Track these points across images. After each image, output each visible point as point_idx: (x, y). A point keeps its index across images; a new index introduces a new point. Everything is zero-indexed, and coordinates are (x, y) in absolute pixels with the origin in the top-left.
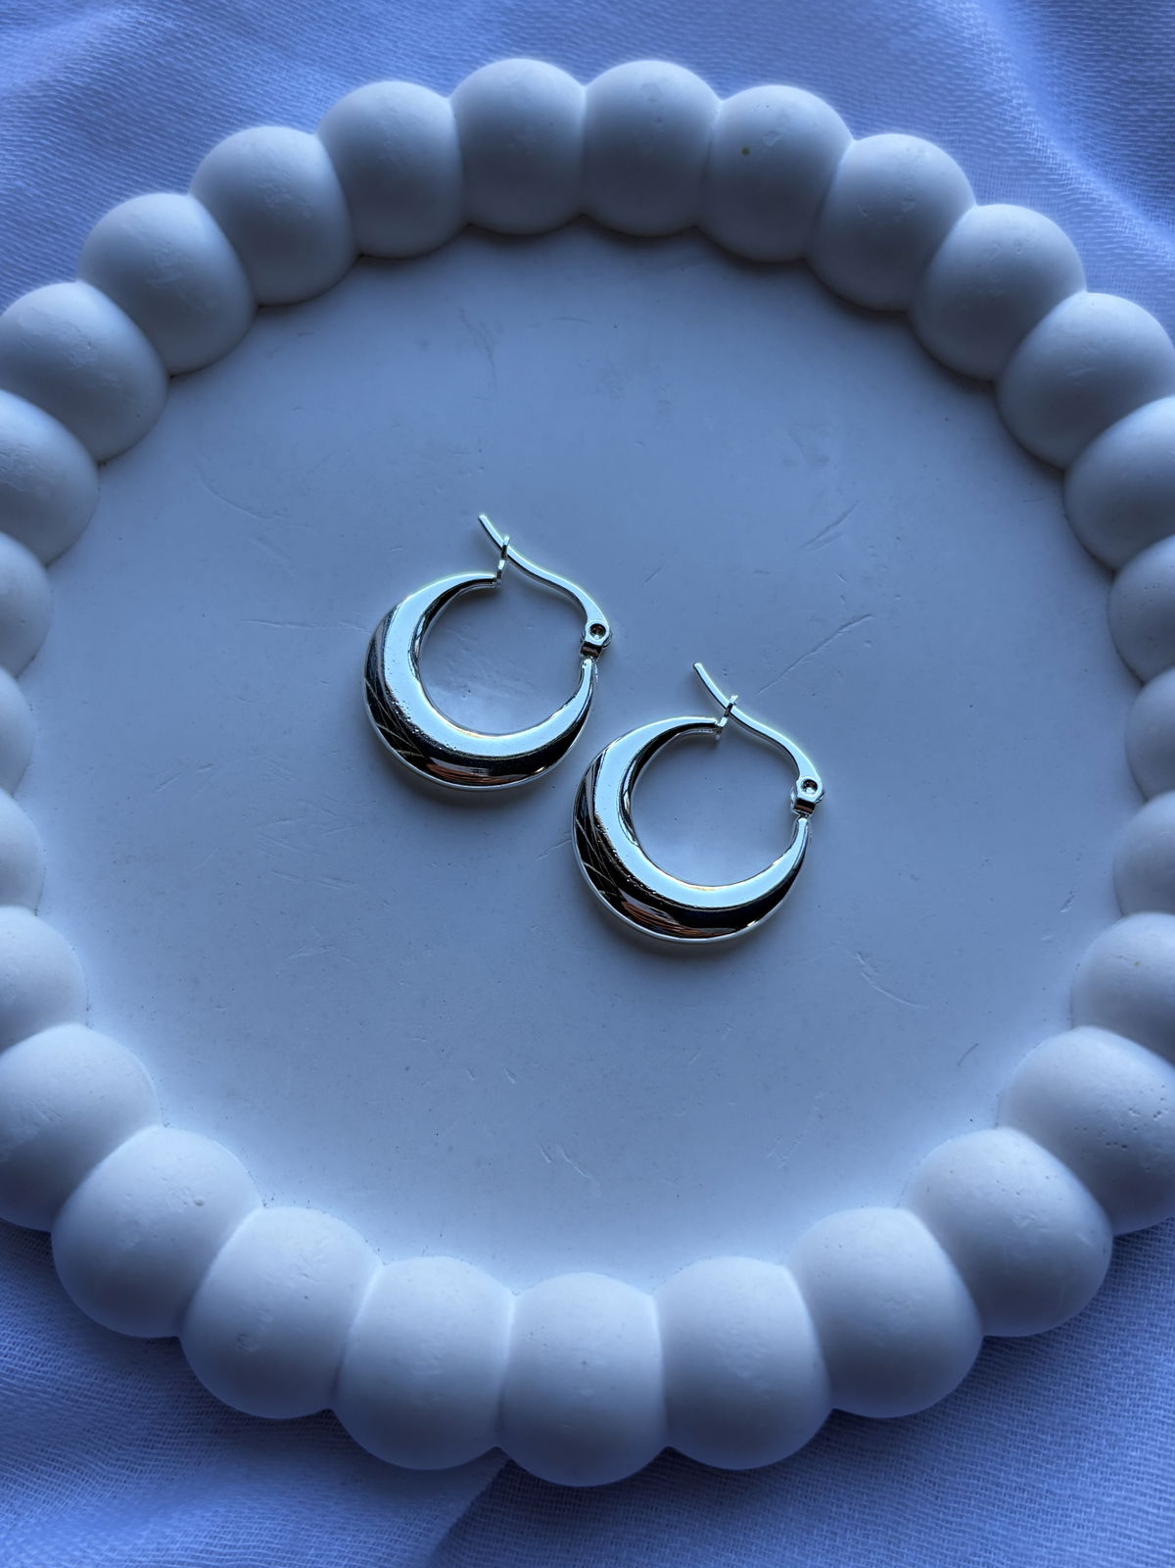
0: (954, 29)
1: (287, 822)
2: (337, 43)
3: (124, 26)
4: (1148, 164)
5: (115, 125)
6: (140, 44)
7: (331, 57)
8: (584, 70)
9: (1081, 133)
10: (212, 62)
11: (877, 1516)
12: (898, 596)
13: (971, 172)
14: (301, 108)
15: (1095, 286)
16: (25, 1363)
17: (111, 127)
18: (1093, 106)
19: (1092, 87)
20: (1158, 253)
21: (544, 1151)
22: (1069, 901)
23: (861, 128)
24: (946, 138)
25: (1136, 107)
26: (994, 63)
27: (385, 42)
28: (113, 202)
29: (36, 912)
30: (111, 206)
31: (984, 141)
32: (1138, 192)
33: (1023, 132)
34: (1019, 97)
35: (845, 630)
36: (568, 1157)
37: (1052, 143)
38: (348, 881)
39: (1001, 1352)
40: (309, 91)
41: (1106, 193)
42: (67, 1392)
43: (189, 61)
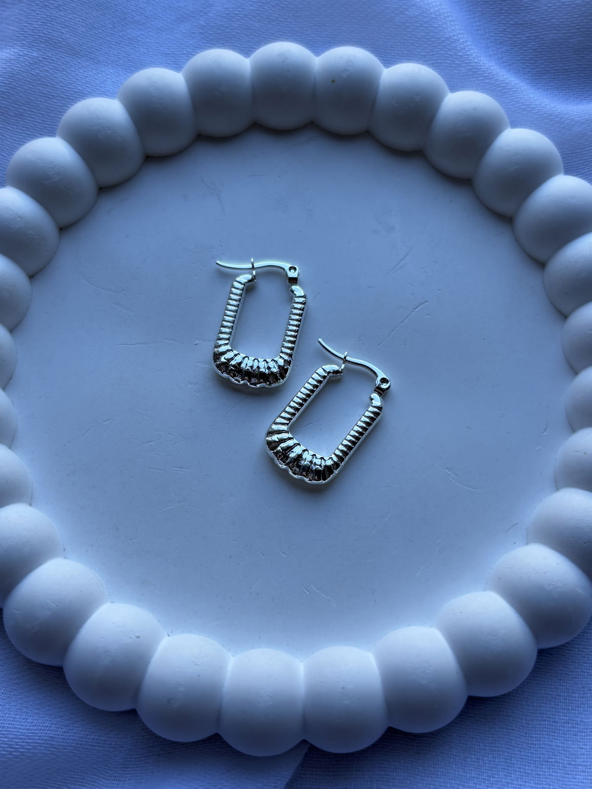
0: (426, 9)
1: (152, 443)
2: (118, 53)
3: (12, 57)
4: (531, 63)
5: (14, 107)
6: (21, 65)
7: (116, 60)
8: (247, 51)
9: (495, 52)
10: (58, 70)
11: (498, 747)
12: (439, 290)
13: (444, 77)
14: (105, 87)
15: (514, 125)
16: (58, 733)
17: (12, 109)
18: (498, 38)
19: (497, 29)
20: (542, 106)
21: (305, 588)
22: (546, 429)
23: (388, 61)
24: (430, 62)
25: (520, 36)
26: (448, 23)
27: (142, 49)
28: (17, 146)
29: (31, 505)
30: (17, 148)
31: (448, 61)
32: (527, 77)
33: (467, 55)
34: (463, 38)
35: (416, 310)
36: (317, 589)
37: (482, 58)
38: (187, 468)
39: (546, 657)
40: (107, 78)
41: (512, 79)
42: (81, 744)
43: (47, 71)
